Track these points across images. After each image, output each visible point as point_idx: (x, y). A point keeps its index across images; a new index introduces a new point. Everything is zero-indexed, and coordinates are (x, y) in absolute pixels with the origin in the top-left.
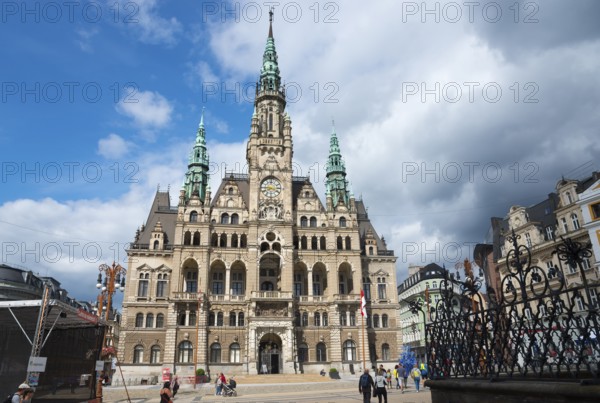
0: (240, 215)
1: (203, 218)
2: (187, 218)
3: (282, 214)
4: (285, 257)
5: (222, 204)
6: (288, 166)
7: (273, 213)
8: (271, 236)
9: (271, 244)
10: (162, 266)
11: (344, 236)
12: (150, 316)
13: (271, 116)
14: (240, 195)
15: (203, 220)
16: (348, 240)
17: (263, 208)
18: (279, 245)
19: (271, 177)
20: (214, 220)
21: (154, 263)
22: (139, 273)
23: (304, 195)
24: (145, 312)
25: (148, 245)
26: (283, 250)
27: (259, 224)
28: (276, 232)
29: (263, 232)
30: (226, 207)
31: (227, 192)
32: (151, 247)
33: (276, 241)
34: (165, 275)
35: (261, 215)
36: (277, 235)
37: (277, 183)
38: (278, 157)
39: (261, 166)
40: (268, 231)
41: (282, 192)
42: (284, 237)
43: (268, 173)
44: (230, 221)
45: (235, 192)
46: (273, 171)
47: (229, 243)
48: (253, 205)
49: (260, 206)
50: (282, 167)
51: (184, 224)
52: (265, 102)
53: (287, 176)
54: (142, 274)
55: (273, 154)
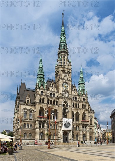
0: (56, 94)
1: (45, 94)
2: (40, 93)
3: (69, 95)
4: (69, 109)
5: (50, 90)
6: (70, 79)
7: (66, 95)
8: (65, 102)
9: (66, 104)
10: (31, 109)
11: (84, 104)
12: (28, 125)
13: (65, 59)
14: (55, 87)
15: (45, 95)
17: (63, 93)
18: (68, 105)
19: (65, 82)
20: (48, 95)
21: (28, 107)
22: (23, 111)
23: (74, 90)
24: (26, 123)
25: (26, 101)
26: (69, 107)
27: (62, 98)
28: (67, 101)
29: (63, 101)
30: (51, 91)
31: (52, 86)
32: (27, 102)
33: (67, 104)
34: (32, 112)
35: (63, 95)
37: (67, 85)
38: (68, 75)
39: (63, 78)
40: (64, 100)
41: (68, 88)
42: (69, 103)
43: (65, 81)
44: (53, 96)
45: (54, 86)
46: (66, 80)
47: (53, 103)
48: (60, 92)
49: (63, 92)
50: (69, 79)
51: (39, 95)
52: (63, 54)
53: (70, 83)
54: (24, 111)
55: (66, 74)
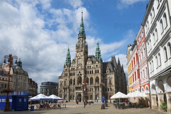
0: (75, 68)
1: (68, 70)
2: (65, 70)
3: (82, 67)
4: (82, 76)
7: (80, 67)
8: (80, 72)
11: (97, 70)
16: (98, 70)
17: (78, 66)
18: (81, 74)
19: (80, 58)
20: (70, 70)
23: (88, 61)
27: (77, 70)
28: (80, 71)
35: (78, 68)
36: (81, 72)
38: (81, 53)
41: (82, 61)
43: (79, 57)
44: (73, 70)
45: (74, 63)
46: (80, 57)
47: (73, 75)
50: (82, 55)
54: (61, 82)
55: (80, 52)
